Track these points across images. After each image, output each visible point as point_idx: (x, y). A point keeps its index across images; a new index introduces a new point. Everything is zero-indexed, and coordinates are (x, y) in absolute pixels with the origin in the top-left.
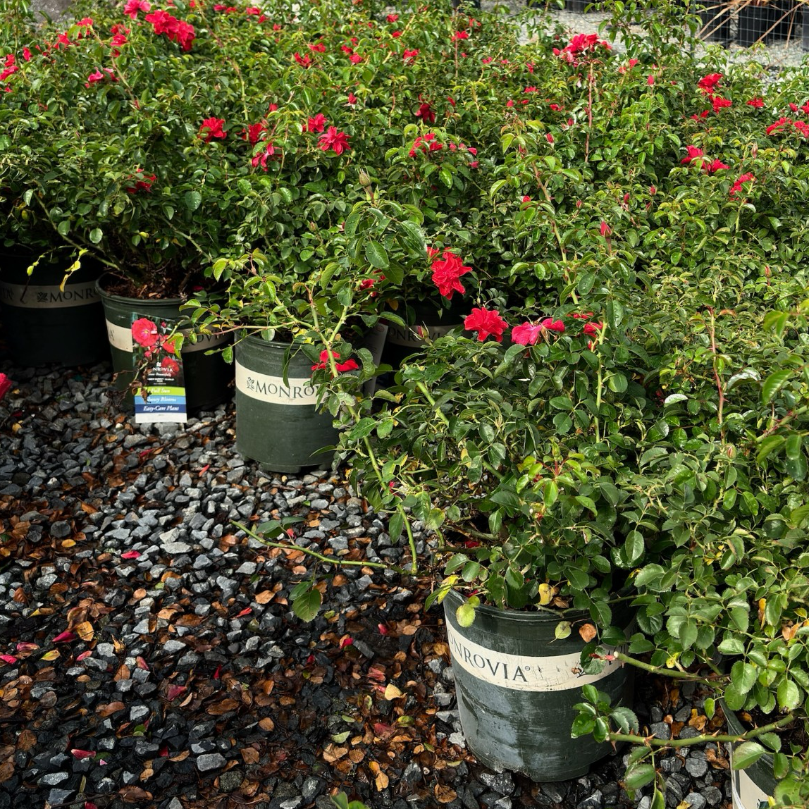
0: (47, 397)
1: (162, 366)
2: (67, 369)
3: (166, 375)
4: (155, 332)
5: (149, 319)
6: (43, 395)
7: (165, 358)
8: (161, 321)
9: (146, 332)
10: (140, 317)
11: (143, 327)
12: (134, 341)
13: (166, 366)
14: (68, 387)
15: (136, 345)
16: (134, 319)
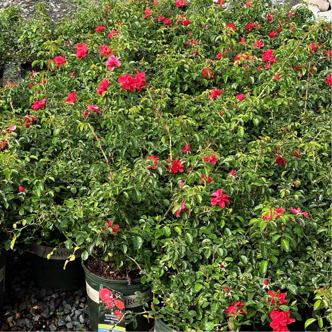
0: (52, 313)
1: (114, 315)
2: (63, 292)
3: (116, 319)
4: (111, 297)
5: (110, 290)
6: (50, 312)
7: (116, 311)
8: (116, 293)
9: (107, 295)
10: (104, 287)
11: (105, 292)
12: (100, 299)
13: (117, 315)
14: (62, 306)
15: (101, 302)
16: (101, 287)
